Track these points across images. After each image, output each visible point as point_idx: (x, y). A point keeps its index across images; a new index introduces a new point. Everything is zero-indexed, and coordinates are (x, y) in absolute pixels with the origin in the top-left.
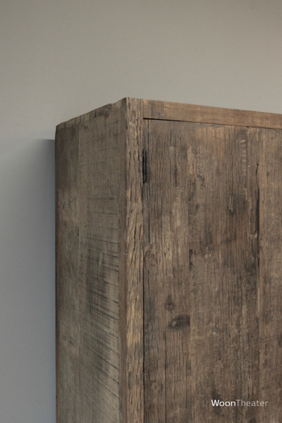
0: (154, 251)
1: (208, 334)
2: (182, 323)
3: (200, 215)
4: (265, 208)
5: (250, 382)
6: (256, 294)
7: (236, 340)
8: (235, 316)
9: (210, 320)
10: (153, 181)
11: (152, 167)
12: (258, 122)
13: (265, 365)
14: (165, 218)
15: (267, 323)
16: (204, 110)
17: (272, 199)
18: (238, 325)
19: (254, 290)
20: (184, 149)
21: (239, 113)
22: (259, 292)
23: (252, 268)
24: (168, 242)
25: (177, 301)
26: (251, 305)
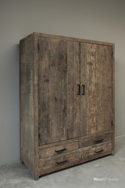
0: (40, 65)
1: (54, 84)
2: (47, 81)
3: (52, 58)
4: (69, 58)
5: (65, 97)
6: (66, 77)
7: (61, 87)
8: (61, 82)
9: (54, 81)
10: (40, 50)
11: (40, 47)
12: (67, 39)
13: (69, 94)
14: (43, 58)
15: (69, 84)
16: (53, 36)
17: (70, 56)
18: (61, 84)
19: (66, 76)
20: (48, 44)
21: (61, 37)
22: (67, 77)
23: (65, 72)
24: (44, 63)
25: (46, 76)
26: (65, 80)
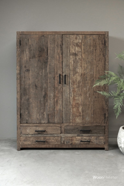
0: (22, 57)
1: (34, 74)
2: (28, 70)
3: (32, 51)
4: (49, 51)
5: (45, 85)
6: (47, 68)
7: (41, 76)
8: (41, 71)
9: (34, 71)
10: (22, 45)
11: (21, 43)
12: (48, 34)
13: (50, 82)
14: (25, 52)
15: (50, 74)
16: (33, 32)
17: (52, 49)
18: (42, 73)
19: (47, 67)
20: (28, 40)
21: (42, 32)
22: (48, 67)
23: (46, 62)
24: (25, 56)
25: (27, 67)
26: (46, 70)
